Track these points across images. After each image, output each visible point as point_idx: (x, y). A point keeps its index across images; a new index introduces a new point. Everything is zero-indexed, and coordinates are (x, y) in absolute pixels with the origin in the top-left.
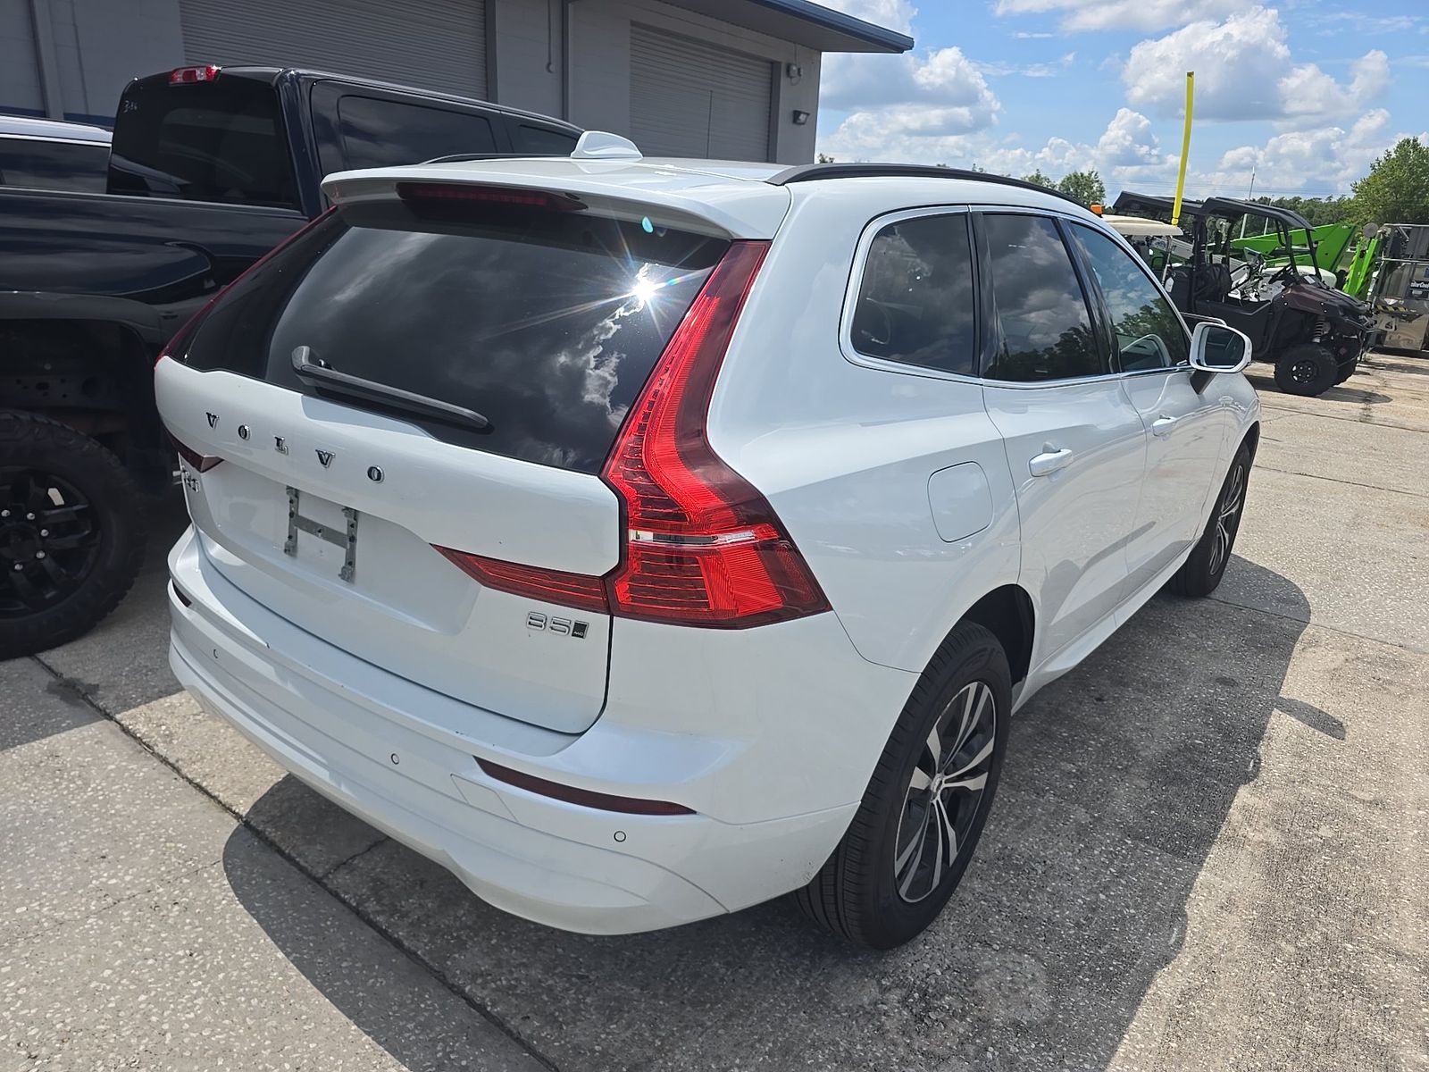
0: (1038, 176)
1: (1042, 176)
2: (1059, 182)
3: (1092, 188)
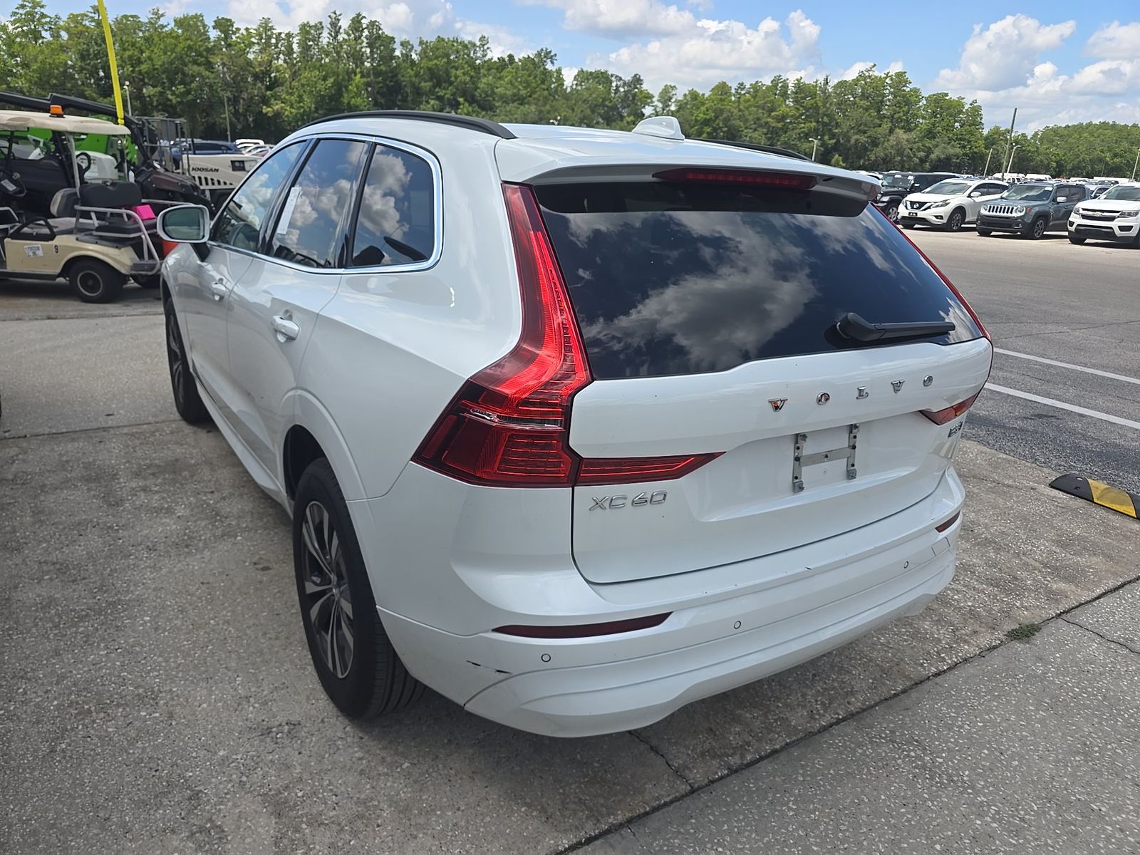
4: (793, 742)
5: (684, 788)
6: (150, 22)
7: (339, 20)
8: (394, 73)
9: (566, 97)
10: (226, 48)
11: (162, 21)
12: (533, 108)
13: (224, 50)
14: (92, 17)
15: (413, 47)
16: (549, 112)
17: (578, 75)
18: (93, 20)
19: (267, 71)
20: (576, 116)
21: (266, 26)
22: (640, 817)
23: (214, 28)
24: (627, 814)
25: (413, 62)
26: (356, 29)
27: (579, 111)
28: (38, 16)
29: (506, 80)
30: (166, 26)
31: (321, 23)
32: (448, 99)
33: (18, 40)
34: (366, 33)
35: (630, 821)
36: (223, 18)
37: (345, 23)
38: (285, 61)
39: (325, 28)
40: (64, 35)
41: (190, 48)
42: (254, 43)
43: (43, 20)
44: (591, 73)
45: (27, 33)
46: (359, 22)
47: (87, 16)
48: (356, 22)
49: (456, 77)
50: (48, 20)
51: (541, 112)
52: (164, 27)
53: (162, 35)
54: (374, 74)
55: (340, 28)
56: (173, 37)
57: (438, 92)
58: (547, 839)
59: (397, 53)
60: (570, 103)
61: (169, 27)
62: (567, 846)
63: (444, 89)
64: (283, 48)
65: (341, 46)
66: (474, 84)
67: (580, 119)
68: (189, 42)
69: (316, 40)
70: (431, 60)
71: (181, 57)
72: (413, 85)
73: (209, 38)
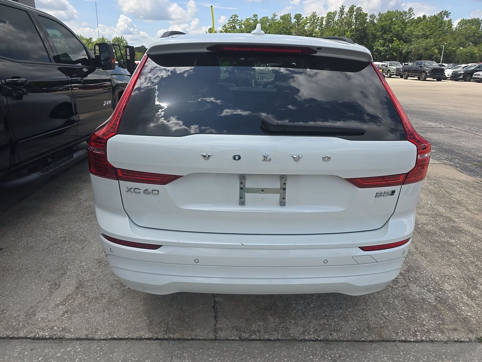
0: (103, 38)
1: (105, 38)
2: (111, 40)
3: (123, 42)
4: (283, 340)
5: (212, 336)
6: (272, 19)
7: (344, 9)
8: (365, 30)
9: (452, 33)
10: (297, 26)
11: (276, 18)
12: (432, 40)
13: (297, 27)
14: (253, 19)
15: (375, 17)
16: (441, 41)
17: (461, 22)
18: (253, 20)
19: (312, 33)
20: (456, 42)
21: (314, 15)
22: (184, 339)
23: (294, 18)
24: (179, 336)
25: (374, 24)
26: (351, 12)
27: (459, 40)
28: (236, 21)
29: (420, 27)
30: (277, 20)
31: (336, 11)
32: (389, 39)
33: (229, 30)
34: (355, 13)
35: (178, 339)
36: (298, 14)
37: (346, 10)
38: (319, 29)
39: (337, 13)
40: (243, 26)
41: (284, 27)
42: (308, 23)
43: (237, 22)
44: (469, 20)
45: (232, 27)
46: (353, 9)
47: (251, 19)
48: (351, 10)
49: (394, 29)
50: (239, 21)
51: (436, 42)
52: (276, 20)
53: (275, 23)
54: (356, 31)
55: (344, 12)
56: (278, 24)
57: (384, 36)
58: (142, 332)
59: (368, 21)
60: (454, 36)
61: (278, 20)
62: (146, 337)
63: (387, 35)
64: (319, 24)
65: (343, 20)
66: (402, 31)
67: (458, 44)
68: (284, 25)
69: (333, 19)
70: (382, 22)
71: (280, 31)
72: (373, 34)
73: (292, 23)
